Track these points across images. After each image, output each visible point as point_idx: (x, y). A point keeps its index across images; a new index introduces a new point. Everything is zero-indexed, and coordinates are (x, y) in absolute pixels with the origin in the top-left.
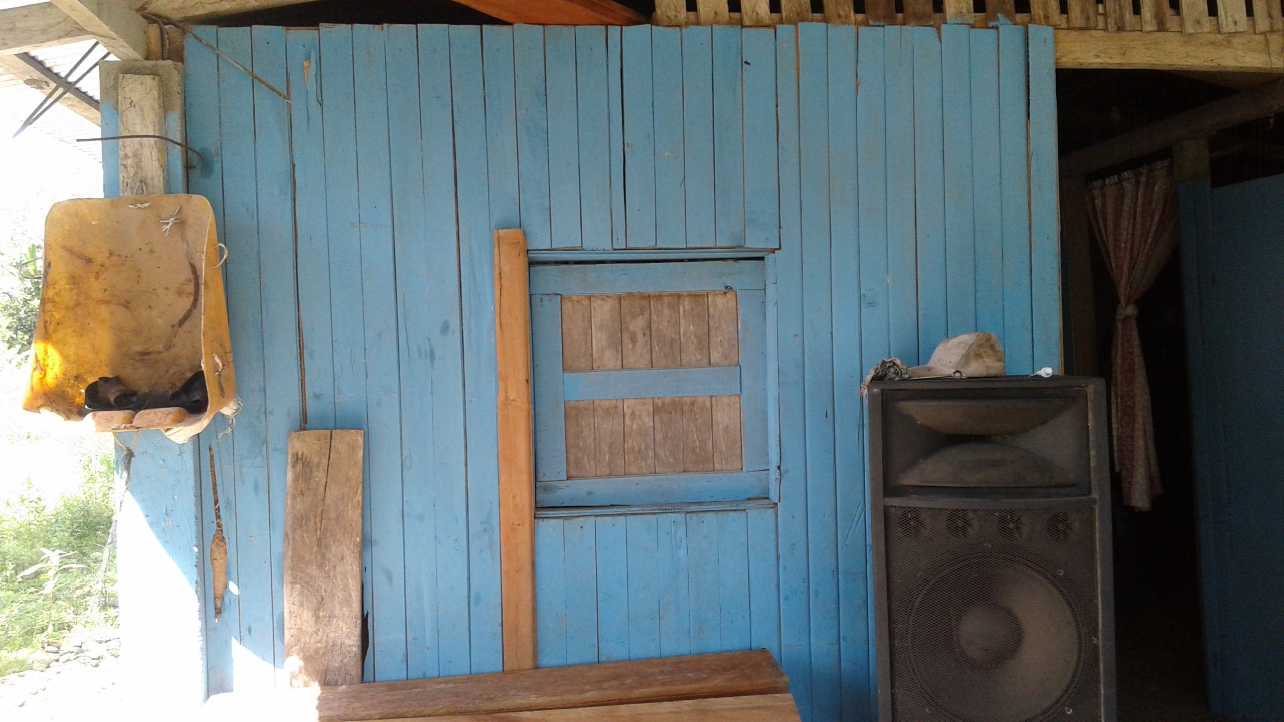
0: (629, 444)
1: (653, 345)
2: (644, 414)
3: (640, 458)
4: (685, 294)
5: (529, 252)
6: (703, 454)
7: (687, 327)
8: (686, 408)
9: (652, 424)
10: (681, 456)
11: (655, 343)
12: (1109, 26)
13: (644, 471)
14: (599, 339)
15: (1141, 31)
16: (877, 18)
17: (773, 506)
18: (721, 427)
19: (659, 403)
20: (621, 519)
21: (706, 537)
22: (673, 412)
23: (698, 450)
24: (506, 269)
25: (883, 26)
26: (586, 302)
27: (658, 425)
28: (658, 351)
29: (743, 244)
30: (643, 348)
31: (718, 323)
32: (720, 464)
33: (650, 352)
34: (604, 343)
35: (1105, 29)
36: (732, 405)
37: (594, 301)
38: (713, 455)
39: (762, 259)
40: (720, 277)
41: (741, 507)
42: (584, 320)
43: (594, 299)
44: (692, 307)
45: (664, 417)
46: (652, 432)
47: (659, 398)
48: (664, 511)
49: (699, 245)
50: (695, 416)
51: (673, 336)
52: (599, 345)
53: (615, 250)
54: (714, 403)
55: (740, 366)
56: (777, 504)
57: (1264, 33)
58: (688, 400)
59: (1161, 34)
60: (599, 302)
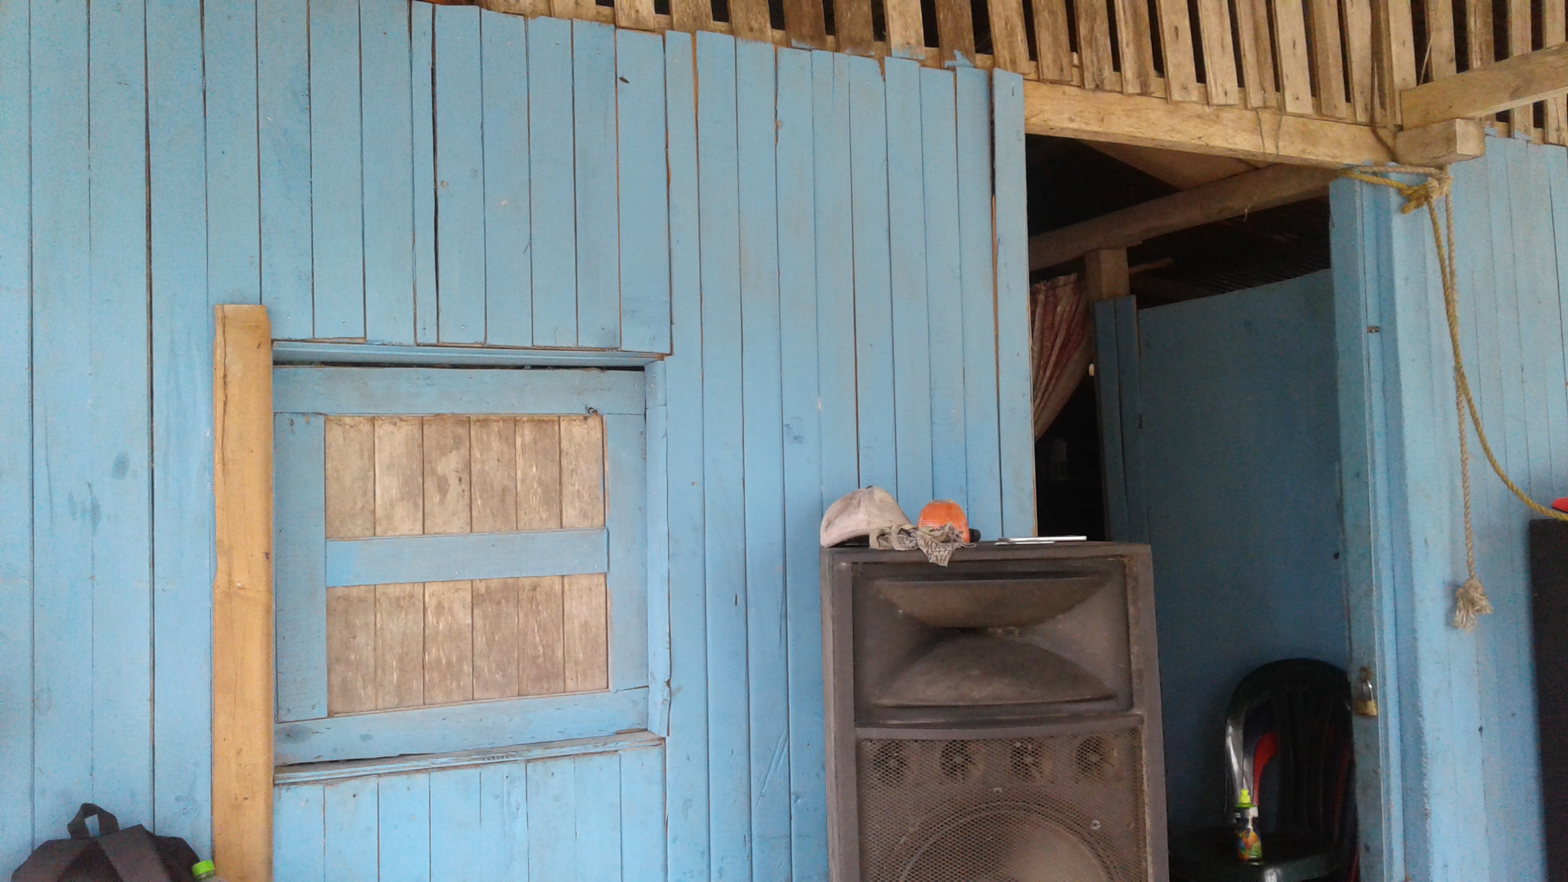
0: (431, 655)
1: (473, 497)
2: (457, 606)
3: (449, 676)
4: (525, 419)
5: (275, 343)
6: (549, 666)
7: (528, 470)
8: (523, 596)
9: (469, 621)
10: (515, 672)
11: (476, 493)
12: (1086, 83)
13: (456, 698)
14: (387, 486)
15: (1122, 93)
16: (801, 38)
17: (658, 743)
18: (576, 622)
19: (482, 588)
20: (422, 778)
21: (556, 798)
22: (503, 601)
23: (541, 660)
24: (236, 370)
25: (810, 50)
26: (366, 428)
27: (478, 622)
28: (481, 507)
29: (619, 345)
30: (458, 501)
31: (574, 463)
32: (575, 679)
33: (468, 508)
34: (394, 492)
35: (1082, 86)
36: (593, 589)
37: (380, 426)
38: (564, 667)
39: (640, 369)
40: (579, 394)
41: (611, 747)
42: (362, 455)
43: (380, 422)
44: (534, 439)
45: (490, 609)
46: (469, 635)
47: (481, 580)
48: (492, 761)
49: (552, 344)
50: (537, 606)
51: (506, 483)
52: (386, 496)
53: (418, 345)
54: (567, 587)
55: (608, 532)
56: (664, 739)
57: (1255, 109)
58: (527, 583)
59: (1144, 98)
60: (388, 428)
